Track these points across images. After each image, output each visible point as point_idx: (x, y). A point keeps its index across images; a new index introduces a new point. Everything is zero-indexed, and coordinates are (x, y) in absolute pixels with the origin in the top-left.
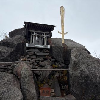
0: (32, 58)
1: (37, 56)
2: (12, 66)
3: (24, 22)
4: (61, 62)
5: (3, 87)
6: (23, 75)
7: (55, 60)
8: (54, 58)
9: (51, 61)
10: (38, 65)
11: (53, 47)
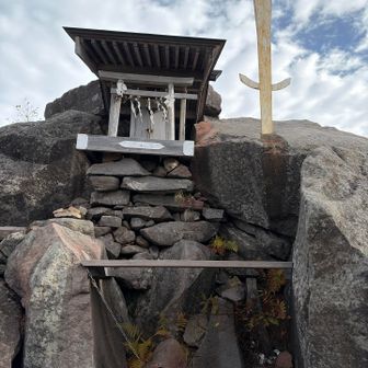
0: (112, 207)
1: (133, 193)
2: (5, 245)
4: (256, 226)
9: (202, 218)
10: (139, 240)
11: (212, 150)
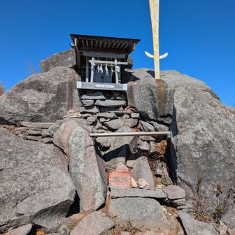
0: (92, 113)
1: (100, 107)
2: (51, 129)
3: (71, 35)
4: (154, 120)
5: (36, 167)
6: (73, 145)
7: (140, 116)
8: (138, 112)
9: (130, 117)
10: (104, 127)
11: (134, 87)
